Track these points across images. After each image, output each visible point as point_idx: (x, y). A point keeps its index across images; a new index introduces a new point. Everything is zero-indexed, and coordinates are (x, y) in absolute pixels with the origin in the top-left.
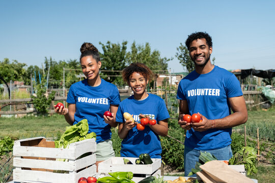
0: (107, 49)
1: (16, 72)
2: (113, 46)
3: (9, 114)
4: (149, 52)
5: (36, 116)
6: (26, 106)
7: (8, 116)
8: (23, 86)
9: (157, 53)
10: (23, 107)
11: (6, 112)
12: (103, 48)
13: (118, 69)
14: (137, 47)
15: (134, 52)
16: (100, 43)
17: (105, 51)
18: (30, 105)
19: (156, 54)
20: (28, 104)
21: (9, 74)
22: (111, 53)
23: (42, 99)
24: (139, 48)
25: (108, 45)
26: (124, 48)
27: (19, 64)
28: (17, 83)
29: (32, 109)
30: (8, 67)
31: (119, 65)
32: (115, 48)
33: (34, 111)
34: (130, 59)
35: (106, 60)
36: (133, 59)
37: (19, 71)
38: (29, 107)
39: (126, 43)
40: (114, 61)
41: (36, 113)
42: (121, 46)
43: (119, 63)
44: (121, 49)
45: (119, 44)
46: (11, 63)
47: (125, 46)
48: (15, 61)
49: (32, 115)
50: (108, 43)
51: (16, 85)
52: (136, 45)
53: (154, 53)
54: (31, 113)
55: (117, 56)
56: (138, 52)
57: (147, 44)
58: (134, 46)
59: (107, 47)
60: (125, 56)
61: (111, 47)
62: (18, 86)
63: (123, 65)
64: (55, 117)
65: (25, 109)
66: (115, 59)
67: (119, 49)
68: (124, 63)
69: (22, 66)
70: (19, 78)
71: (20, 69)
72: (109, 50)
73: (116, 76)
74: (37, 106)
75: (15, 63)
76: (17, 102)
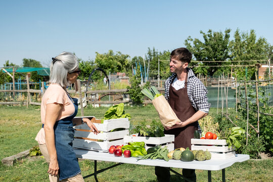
0: (208, 38)
1: (119, 63)
2: (215, 35)
3: (108, 104)
4: (255, 40)
5: (132, 106)
6: (123, 96)
7: (107, 106)
8: (125, 77)
9: (264, 40)
10: (120, 97)
11: (105, 102)
12: (205, 37)
13: (220, 59)
14: (240, 35)
15: (238, 40)
16: (201, 32)
17: (206, 40)
18: (126, 95)
19: (261, 41)
20: (124, 94)
21: (112, 65)
22: (212, 43)
23: (137, 89)
24: (243, 36)
25: (209, 33)
26: (227, 37)
27: (122, 55)
28: (120, 74)
29: (128, 99)
30: (112, 59)
31: (221, 54)
32: (217, 36)
33: (130, 101)
34: (233, 47)
35: (207, 49)
36: (236, 47)
37: (122, 62)
38: (126, 97)
39: (229, 31)
40: (215, 50)
41: (131, 103)
42: (224, 34)
43: (221, 52)
44: (224, 37)
45: (221, 33)
46: (115, 55)
47: (228, 34)
48: (119, 52)
49: (128, 104)
50: (210, 31)
51: (118, 76)
52: (239, 33)
53: (260, 41)
54: (127, 103)
55: (218, 45)
56: (242, 40)
57: (252, 32)
58: (237, 34)
59: (209, 36)
60: (228, 45)
61: (213, 36)
62: (120, 77)
63: (226, 55)
64: (149, 107)
65: (122, 99)
66: (217, 49)
67: (221, 37)
68: (227, 53)
69: (125, 58)
70: (123, 69)
71: (124, 61)
72: (210, 40)
73: (218, 66)
74: (132, 96)
75: (119, 54)
76: (114, 92)
